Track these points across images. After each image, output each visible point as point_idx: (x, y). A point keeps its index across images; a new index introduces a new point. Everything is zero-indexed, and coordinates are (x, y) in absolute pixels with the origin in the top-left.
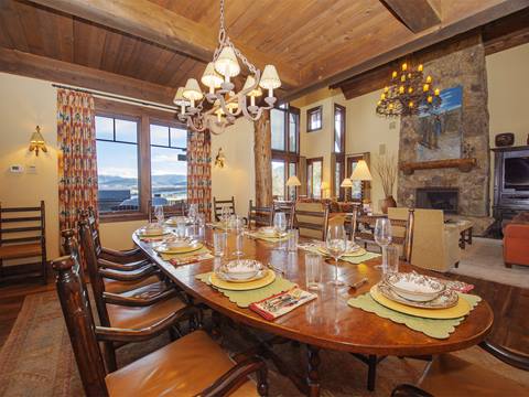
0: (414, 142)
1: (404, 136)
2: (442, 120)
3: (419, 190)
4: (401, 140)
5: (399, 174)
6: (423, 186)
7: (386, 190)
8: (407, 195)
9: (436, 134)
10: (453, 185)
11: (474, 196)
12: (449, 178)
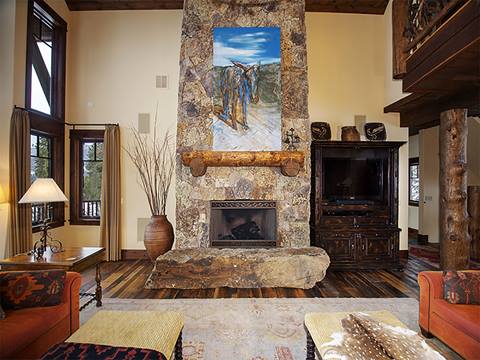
0: (205, 112)
1: (188, 98)
2: (254, 79)
3: (214, 204)
4: (181, 105)
5: (179, 171)
6: (222, 197)
7: (153, 202)
8: (195, 214)
9: (243, 102)
10: (268, 197)
11: (297, 216)
12: (261, 184)
